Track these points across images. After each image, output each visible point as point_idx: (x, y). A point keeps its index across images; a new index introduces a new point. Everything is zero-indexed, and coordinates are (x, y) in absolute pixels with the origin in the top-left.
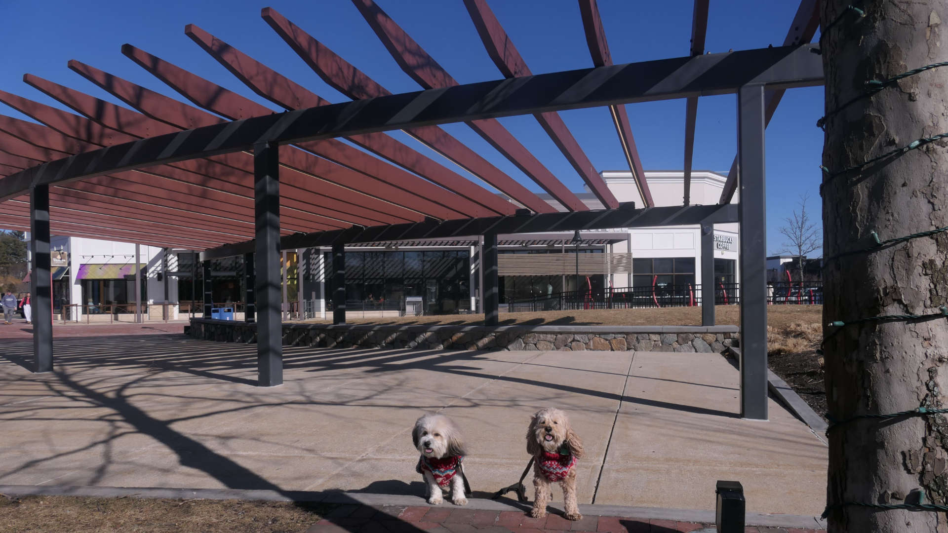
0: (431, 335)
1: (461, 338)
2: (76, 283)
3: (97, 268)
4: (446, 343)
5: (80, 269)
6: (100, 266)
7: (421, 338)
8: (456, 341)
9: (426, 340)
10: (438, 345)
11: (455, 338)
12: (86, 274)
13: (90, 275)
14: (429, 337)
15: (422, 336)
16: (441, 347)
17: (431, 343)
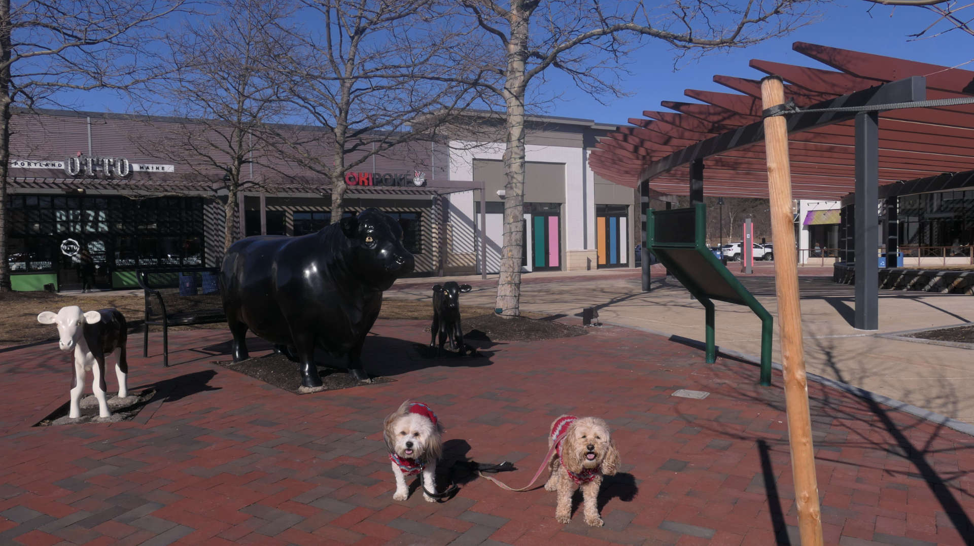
0: (940, 280)
1: (960, 283)
2: (804, 229)
3: (822, 213)
4: (949, 287)
5: (807, 216)
6: (824, 212)
7: (932, 283)
8: (957, 285)
9: (936, 284)
10: (944, 289)
11: (956, 283)
12: (812, 220)
13: (815, 221)
14: (938, 281)
15: (933, 280)
16: (946, 291)
17: (939, 287)
